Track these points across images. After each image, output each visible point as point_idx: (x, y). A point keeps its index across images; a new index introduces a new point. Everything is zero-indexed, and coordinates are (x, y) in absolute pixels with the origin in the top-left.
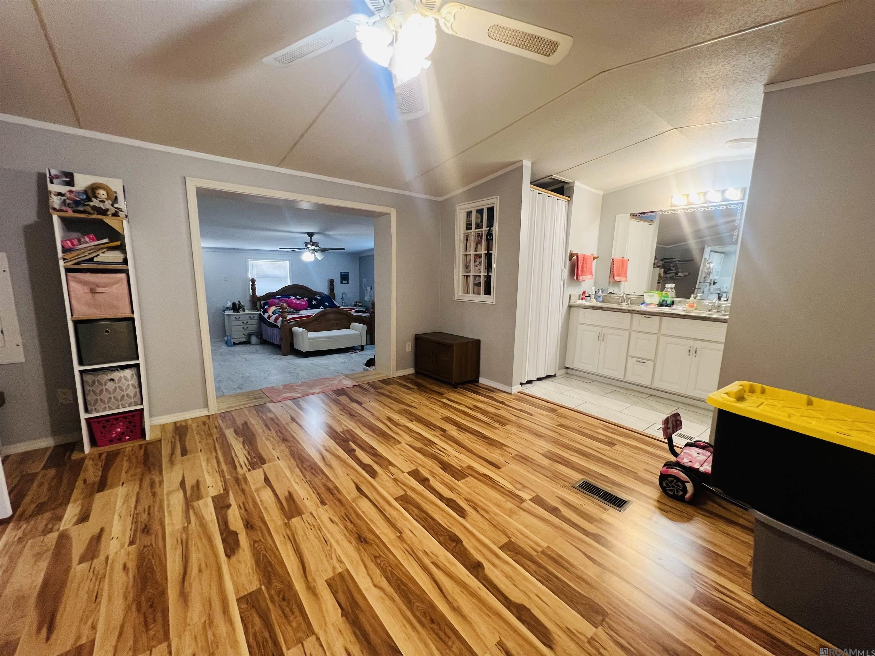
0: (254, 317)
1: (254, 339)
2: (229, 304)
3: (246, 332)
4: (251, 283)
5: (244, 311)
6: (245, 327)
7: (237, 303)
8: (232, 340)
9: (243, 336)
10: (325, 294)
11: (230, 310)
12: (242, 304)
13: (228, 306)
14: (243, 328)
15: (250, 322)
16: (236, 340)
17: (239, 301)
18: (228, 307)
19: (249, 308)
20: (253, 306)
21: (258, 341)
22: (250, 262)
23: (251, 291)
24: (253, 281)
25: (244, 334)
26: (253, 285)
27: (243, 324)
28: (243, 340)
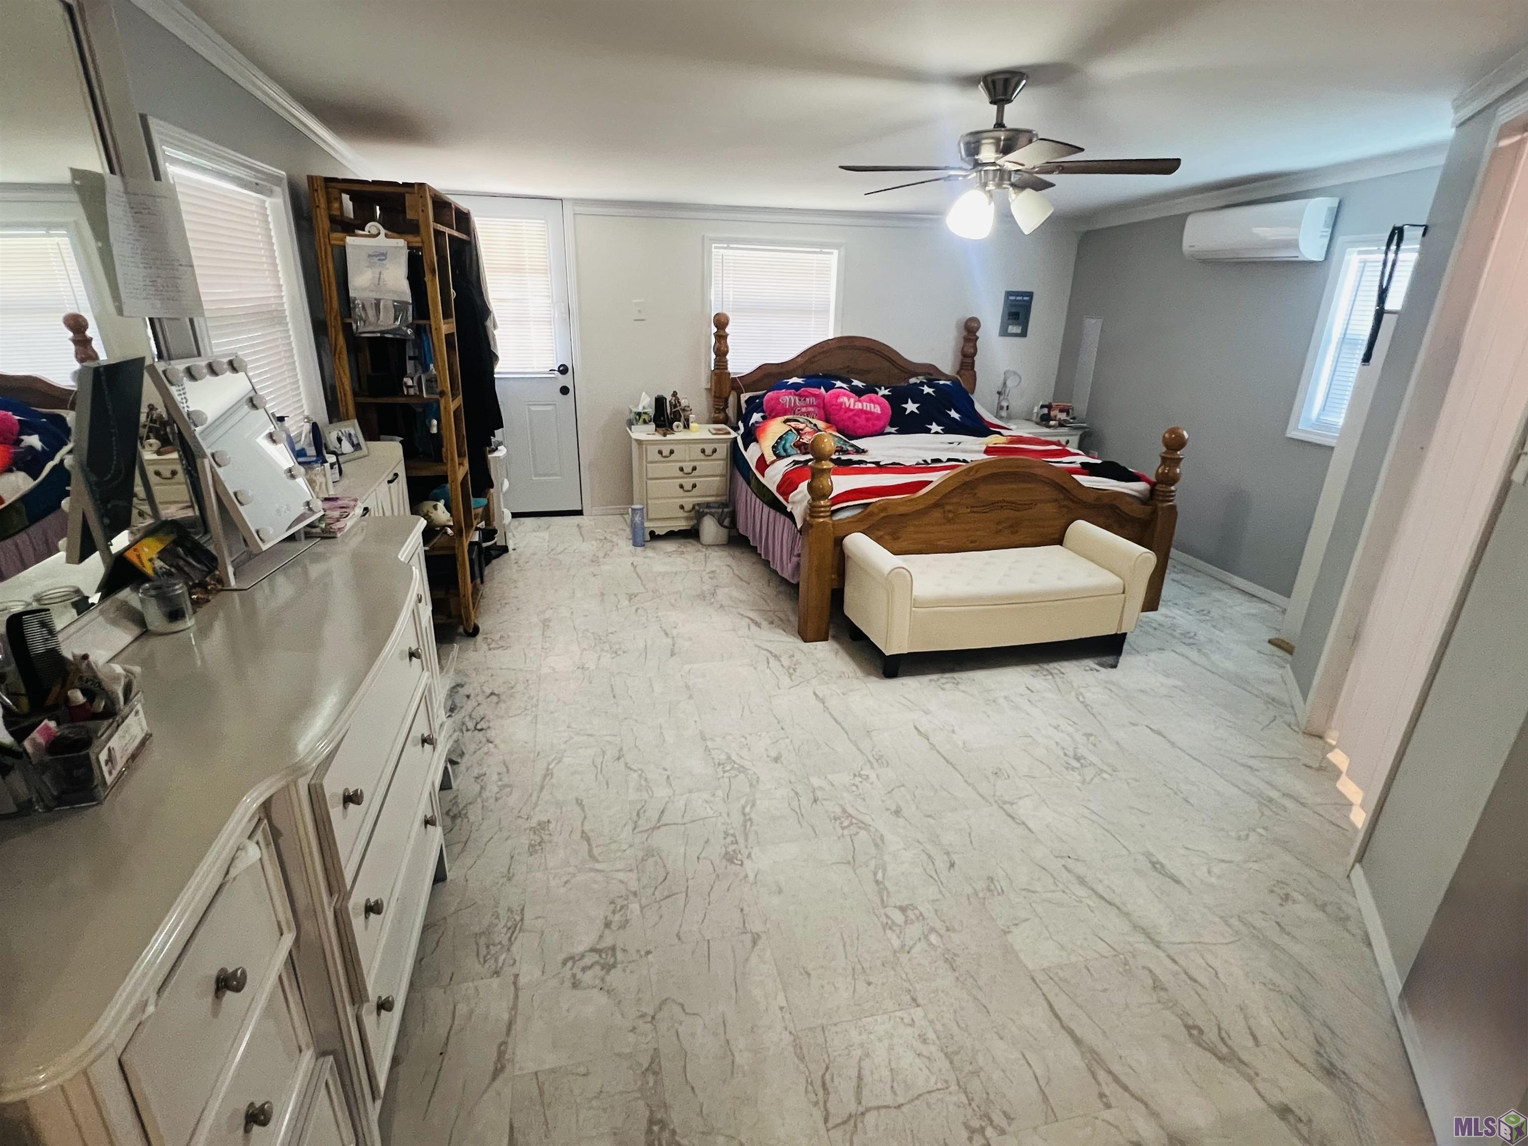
0: (715, 451)
1: (710, 528)
2: (646, 403)
3: (689, 502)
4: (714, 330)
5: (687, 426)
6: (688, 482)
7: (669, 398)
8: (647, 524)
9: (681, 514)
10: (947, 377)
11: (645, 422)
12: (684, 402)
13: (640, 409)
14: (681, 486)
15: (705, 466)
16: (659, 524)
17: (675, 394)
18: (639, 414)
19: (705, 415)
20: (718, 410)
21: (722, 535)
22: (718, 253)
23: (713, 356)
24: (721, 323)
25: (682, 507)
26: (721, 337)
27: (681, 474)
28: (681, 525)
